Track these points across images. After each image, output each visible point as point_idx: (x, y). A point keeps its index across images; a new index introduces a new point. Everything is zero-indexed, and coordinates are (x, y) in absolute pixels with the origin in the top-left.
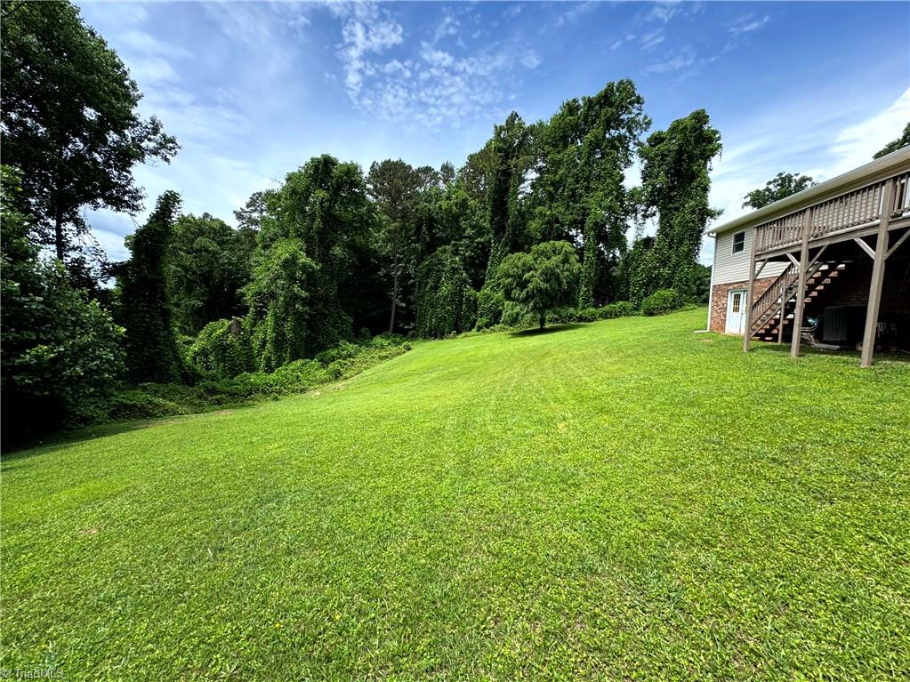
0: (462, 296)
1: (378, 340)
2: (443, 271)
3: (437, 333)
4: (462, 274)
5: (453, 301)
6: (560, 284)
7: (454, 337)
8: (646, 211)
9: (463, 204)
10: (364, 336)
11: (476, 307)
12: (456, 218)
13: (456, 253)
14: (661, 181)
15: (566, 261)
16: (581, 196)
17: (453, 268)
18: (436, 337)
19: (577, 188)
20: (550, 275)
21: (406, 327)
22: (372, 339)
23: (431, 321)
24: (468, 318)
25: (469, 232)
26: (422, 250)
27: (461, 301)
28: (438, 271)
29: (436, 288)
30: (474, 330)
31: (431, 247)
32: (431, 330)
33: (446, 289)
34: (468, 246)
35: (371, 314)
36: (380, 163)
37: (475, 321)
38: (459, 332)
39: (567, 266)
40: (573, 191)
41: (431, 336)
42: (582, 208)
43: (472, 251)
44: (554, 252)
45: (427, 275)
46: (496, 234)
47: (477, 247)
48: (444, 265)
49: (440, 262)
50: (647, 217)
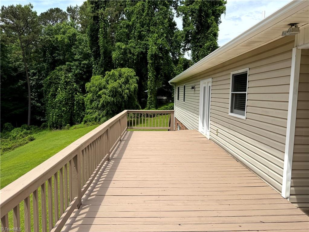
0: (74, 100)
1: (15, 132)
2: (59, 83)
3: (57, 126)
4: (73, 85)
5: (67, 104)
6: (123, 97)
7: (68, 129)
8: (185, 46)
9: (73, 38)
10: (7, 129)
11: (84, 107)
12: (70, 46)
13: (69, 70)
14: (193, 28)
15: (127, 82)
16: (144, 36)
17: (66, 81)
18: (57, 128)
19: (142, 31)
20: (115, 93)
21: (42, 120)
22: (10, 131)
23: (52, 115)
24: (79, 115)
25: (77, 57)
26: (48, 68)
27: (73, 104)
28: (56, 84)
29: (54, 96)
30: (83, 123)
31: (54, 64)
32: (53, 124)
33: (61, 95)
34: (77, 66)
35: (13, 113)
36: (7, 7)
37: (84, 116)
38: (72, 124)
39: (127, 86)
40: (140, 32)
41: (54, 127)
42: (145, 44)
43: (80, 70)
44: (120, 75)
45: (49, 86)
46: (95, 59)
47: (83, 67)
48: (60, 79)
49: (58, 78)
50: (186, 49)
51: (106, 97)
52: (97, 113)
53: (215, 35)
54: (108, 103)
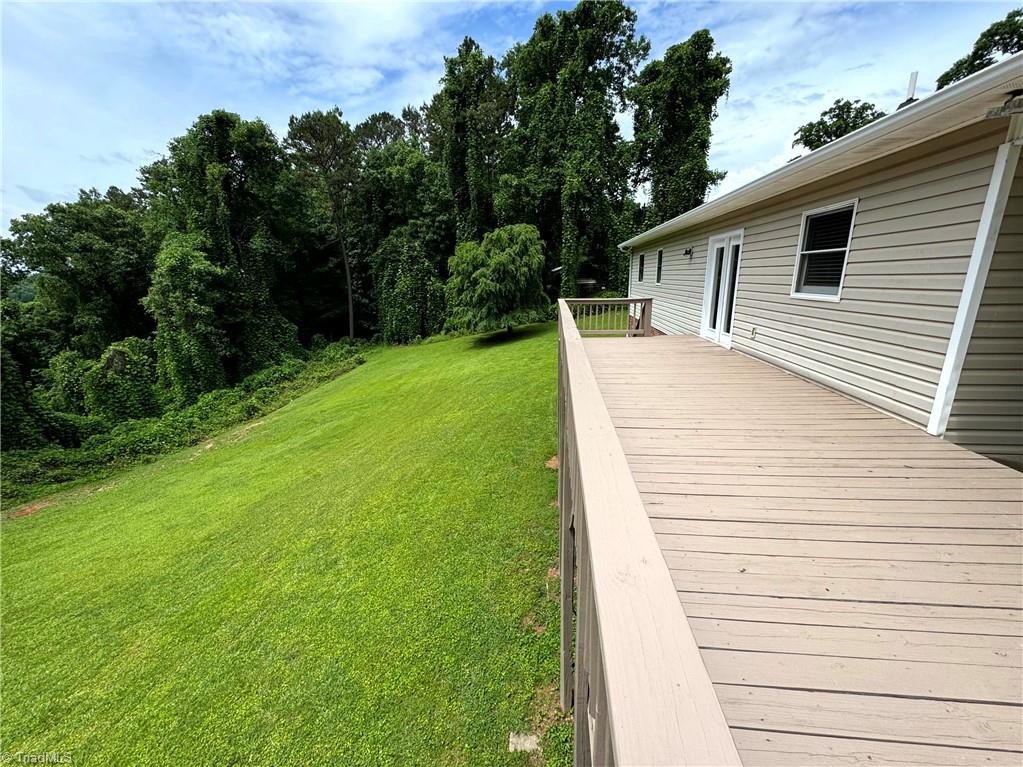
0: (426, 291)
1: (331, 350)
2: (399, 261)
3: (400, 339)
4: (423, 263)
5: (414, 298)
6: (517, 282)
7: (419, 343)
8: (638, 173)
9: (418, 171)
10: (317, 344)
11: (444, 304)
12: (413, 187)
13: (414, 236)
14: (657, 133)
15: (524, 251)
16: (556, 158)
17: (410, 257)
18: (400, 343)
19: (551, 147)
20: (502, 274)
21: (372, 328)
22: (323, 348)
23: (391, 319)
24: (435, 318)
25: (428, 208)
26: (377, 233)
27: (425, 298)
28: (393, 262)
29: (392, 283)
30: (443, 332)
31: (387, 225)
32: (393, 335)
33: (404, 283)
34: (428, 227)
35: (324, 316)
36: (299, 117)
37: (444, 320)
38: (425, 334)
39: (525, 259)
40: (546, 150)
41: (395, 341)
42: (558, 174)
43: (434, 233)
44: (511, 240)
45: (382, 266)
46: (461, 210)
47: (439, 228)
48: (400, 253)
49: (396, 250)
50: (640, 181)
51: (486, 283)
52: (470, 314)
53: (704, 145)
54: (490, 293)
